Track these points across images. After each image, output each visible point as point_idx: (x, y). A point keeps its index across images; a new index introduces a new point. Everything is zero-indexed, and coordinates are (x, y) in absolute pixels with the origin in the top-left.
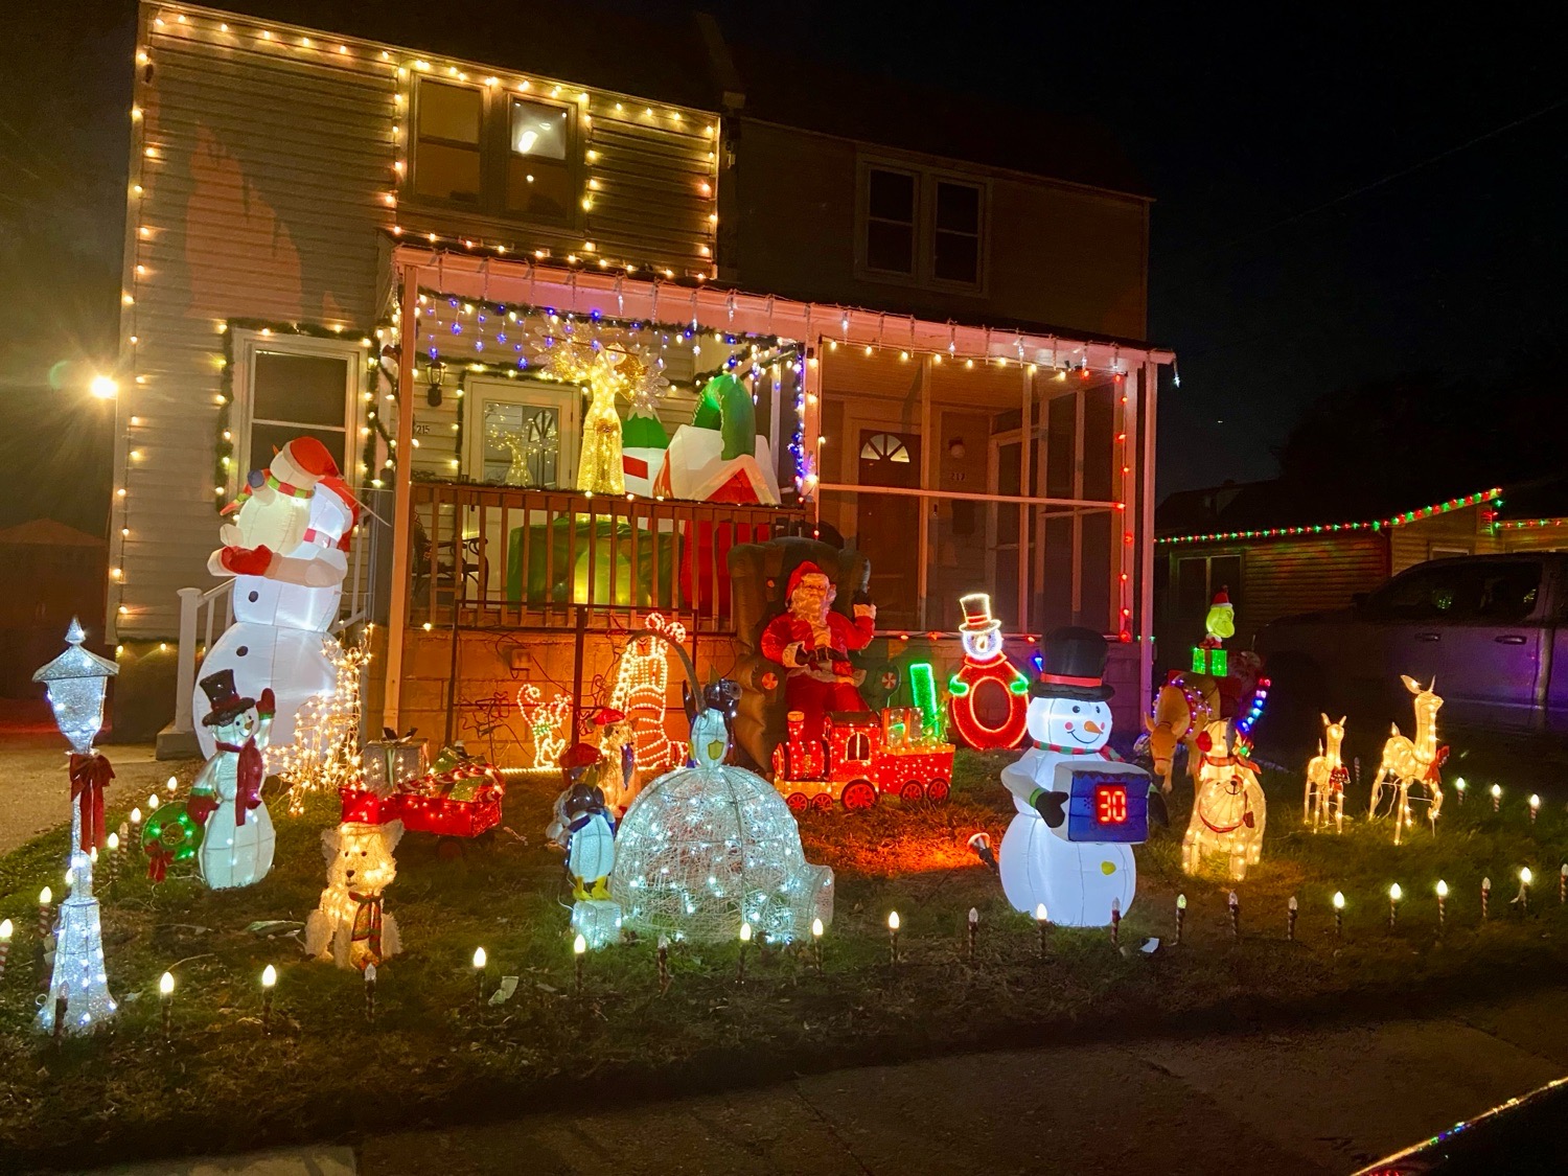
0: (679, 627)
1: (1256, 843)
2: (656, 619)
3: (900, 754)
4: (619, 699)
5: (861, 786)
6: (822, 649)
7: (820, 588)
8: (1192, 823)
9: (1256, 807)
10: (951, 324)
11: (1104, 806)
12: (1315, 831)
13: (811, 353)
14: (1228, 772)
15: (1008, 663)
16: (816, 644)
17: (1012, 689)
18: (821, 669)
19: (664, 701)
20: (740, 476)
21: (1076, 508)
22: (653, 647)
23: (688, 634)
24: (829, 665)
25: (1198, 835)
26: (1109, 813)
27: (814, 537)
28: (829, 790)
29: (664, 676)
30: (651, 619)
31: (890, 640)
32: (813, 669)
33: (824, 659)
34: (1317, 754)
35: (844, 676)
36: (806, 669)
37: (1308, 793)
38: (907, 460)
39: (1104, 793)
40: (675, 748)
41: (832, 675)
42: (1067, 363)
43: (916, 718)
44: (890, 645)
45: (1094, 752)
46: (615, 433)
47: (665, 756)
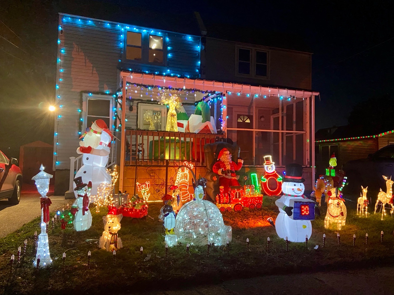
0: (192, 165)
1: (344, 220)
2: (186, 163)
3: (249, 197)
4: (177, 183)
5: (239, 205)
6: (228, 170)
8: (327, 215)
9: (344, 211)
10: (260, 87)
11: (303, 210)
12: (360, 217)
13: (224, 95)
14: (336, 201)
15: (277, 173)
16: (227, 169)
17: (278, 180)
18: (228, 175)
19: (188, 184)
20: (206, 127)
21: (294, 133)
22: (185, 170)
23: (194, 167)
24: (230, 174)
25: (328, 218)
26: (304, 212)
27: (226, 141)
28: (230, 206)
29: (188, 177)
32: (226, 175)
33: (228, 173)
34: (360, 197)
35: (234, 177)
36: (224, 175)
37: (358, 207)
38: (250, 122)
39: (303, 207)
40: (191, 195)
41: (231, 177)
42: (291, 96)
43: (253, 188)
44: (246, 169)
45: (300, 196)
46: (175, 117)
47: (189, 198)
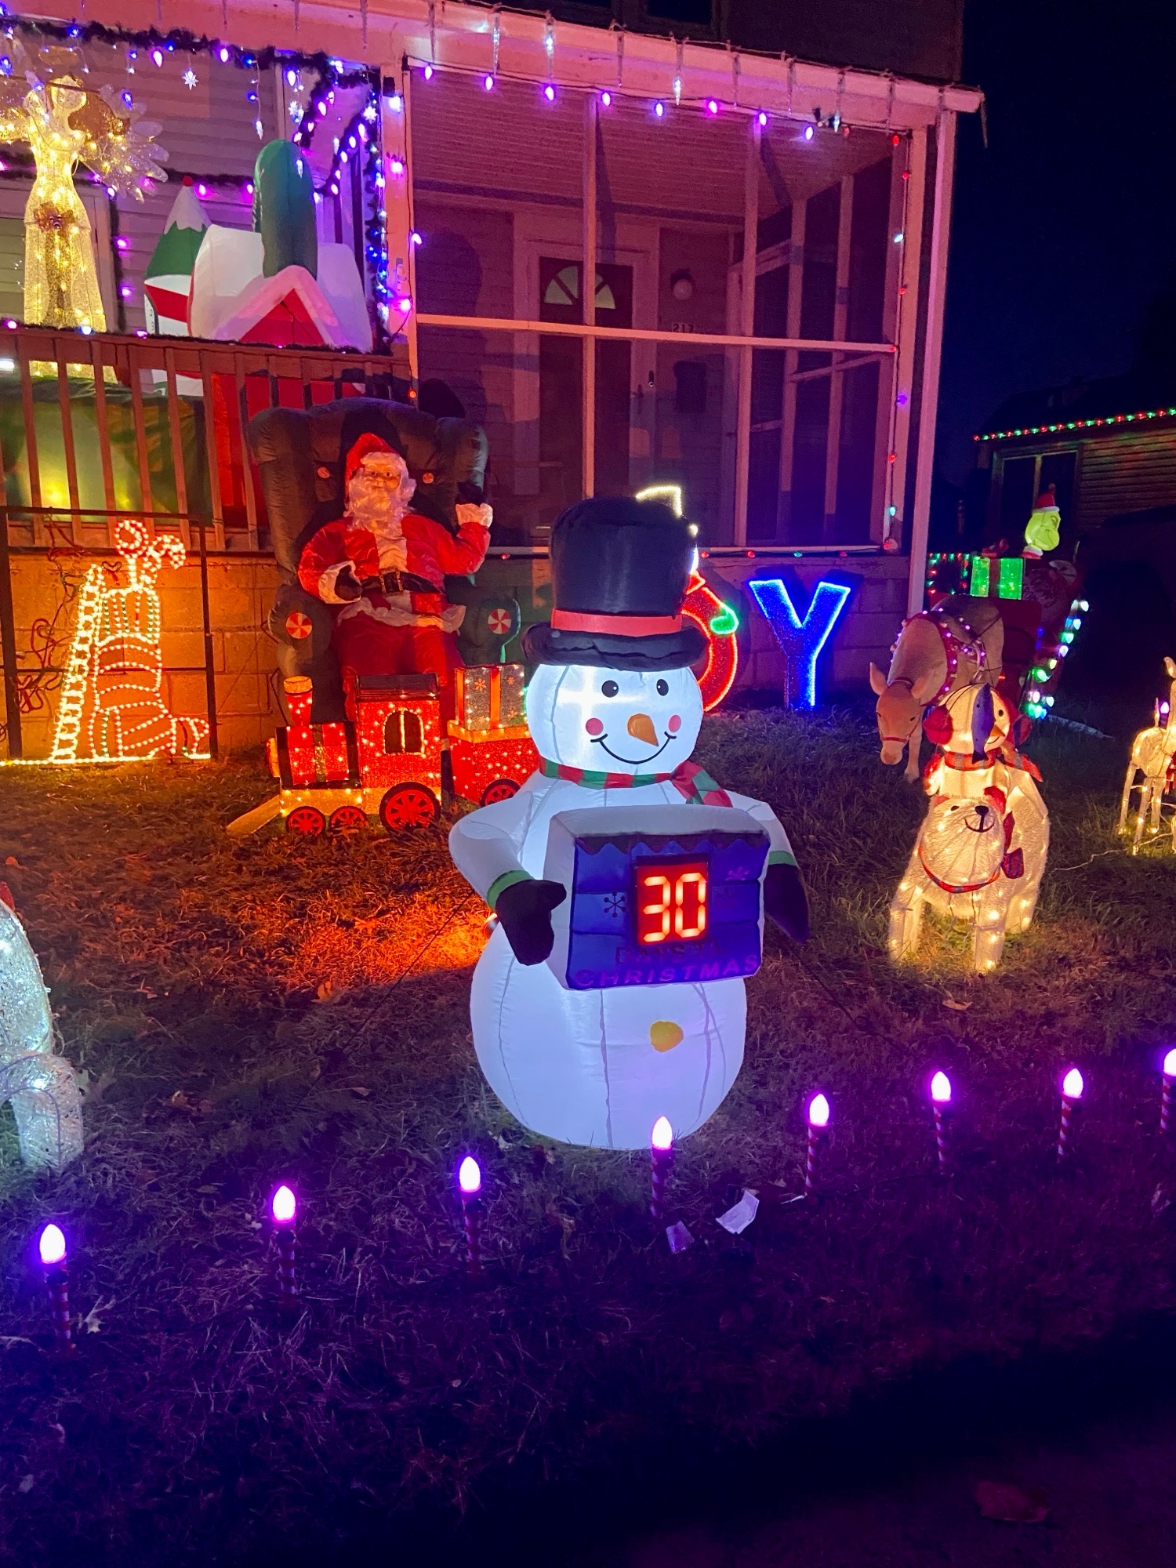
0: (173, 542)
1: (1026, 896)
2: (133, 530)
3: (477, 740)
4: (81, 655)
5: (411, 793)
7: (388, 477)
8: (909, 871)
9: (1028, 838)
10: (616, 29)
11: (653, 909)
12: (1135, 851)
13: (389, 87)
14: (981, 778)
15: (706, 589)
16: (382, 565)
17: (712, 628)
18: (388, 606)
19: (159, 658)
20: (290, 304)
22: (133, 574)
23: (189, 554)
24: (405, 598)
26: (666, 923)
27: (408, 400)
28: (359, 800)
29: (154, 617)
30: (123, 529)
31: (534, 561)
32: (375, 606)
33: (394, 589)
34: (1151, 724)
35: (429, 615)
36: (364, 605)
37: (1129, 785)
38: (612, 306)
39: (653, 881)
40: (183, 727)
41: (410, 616)
42: (817, 113)
43: (511, 681)
44: (535, 567)
45: (660, 778)
46: (74, 230)
47: (168, 739)
